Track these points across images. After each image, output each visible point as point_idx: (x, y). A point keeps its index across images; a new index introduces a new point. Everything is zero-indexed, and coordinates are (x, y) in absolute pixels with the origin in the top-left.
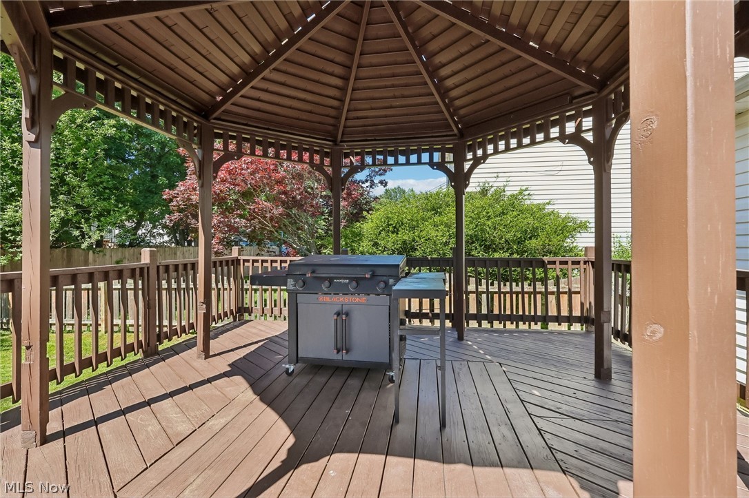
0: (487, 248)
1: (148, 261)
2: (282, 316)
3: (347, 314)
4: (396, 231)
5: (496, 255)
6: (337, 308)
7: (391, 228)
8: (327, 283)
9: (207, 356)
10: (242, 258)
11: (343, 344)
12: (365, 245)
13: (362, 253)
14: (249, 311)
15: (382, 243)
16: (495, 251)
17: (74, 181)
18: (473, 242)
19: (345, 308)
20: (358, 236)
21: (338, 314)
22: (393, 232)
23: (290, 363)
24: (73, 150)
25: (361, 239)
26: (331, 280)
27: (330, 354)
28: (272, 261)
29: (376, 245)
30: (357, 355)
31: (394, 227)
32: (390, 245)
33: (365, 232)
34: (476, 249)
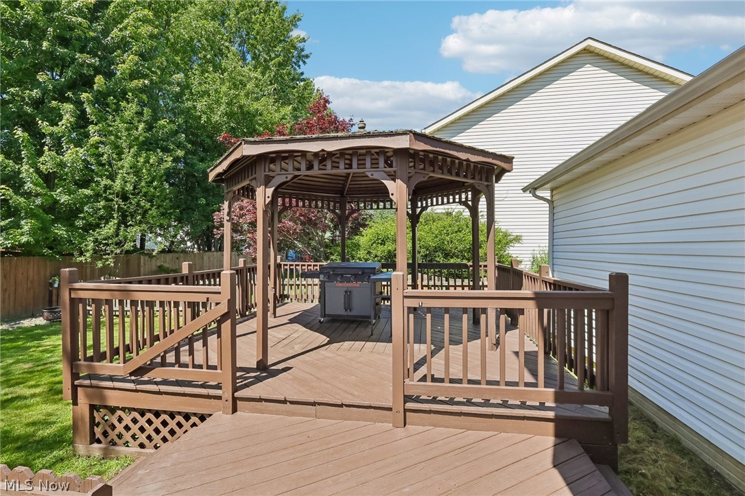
0: (447, 255)
1: (242, 266)
2: (303, 300)
3: (350, 292)
4: (383, 243)
5: (452, 261)
6: (345, 289)
7: (380, 241)
8: (340, 276)
9: (275, 317)
10: (282, 263)
11: (348, 306)
12: (362, 253)
13: (360, 259)
14: (287, 296)
15: (374, 252)
16: (452, 258)
17: (148, 205)
18: (437, 251)
19: (349, 289)
20: (357, 246)
21: (346, 292)
22: (381, 244)
23: (321, 317)
24: (146, 182)
25: (358, 249)
26: (342, 275)
27: (341, 312)
28: (302, 265)
29: (369, 253)
30: (355, 312)
31: (382, 241)
32: (379, 253)
33: (361, 243)
34: (439, 256)
